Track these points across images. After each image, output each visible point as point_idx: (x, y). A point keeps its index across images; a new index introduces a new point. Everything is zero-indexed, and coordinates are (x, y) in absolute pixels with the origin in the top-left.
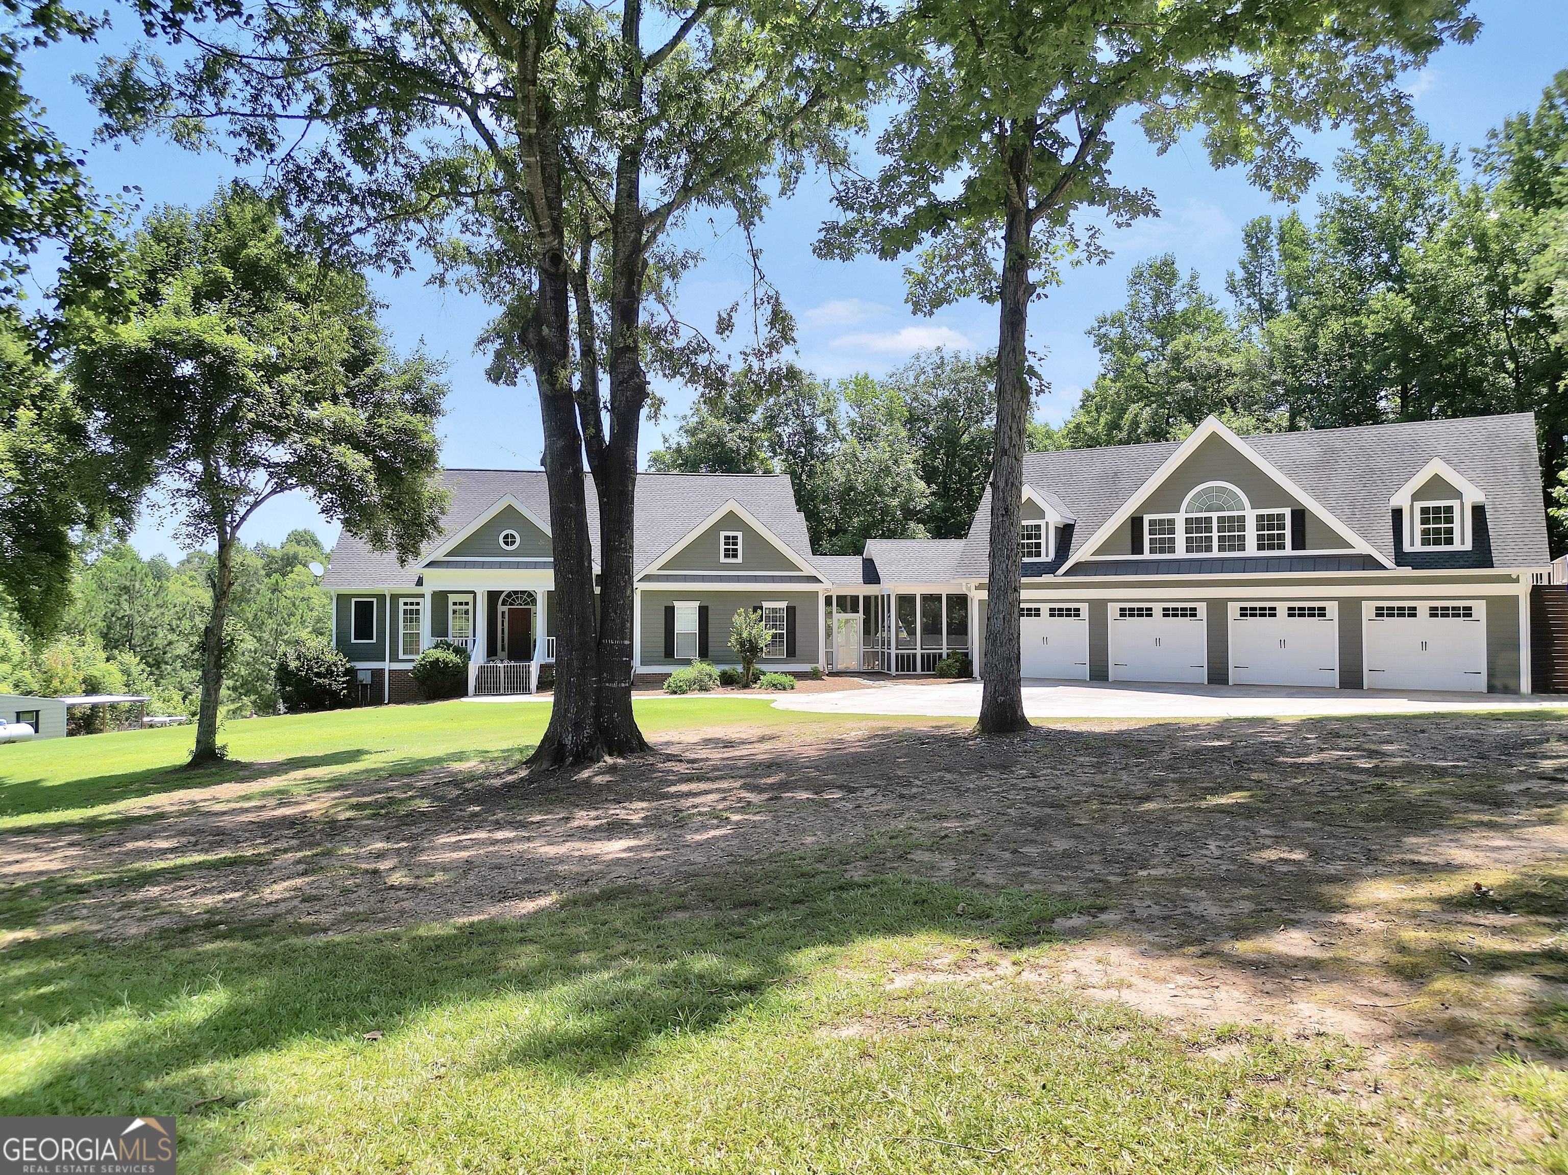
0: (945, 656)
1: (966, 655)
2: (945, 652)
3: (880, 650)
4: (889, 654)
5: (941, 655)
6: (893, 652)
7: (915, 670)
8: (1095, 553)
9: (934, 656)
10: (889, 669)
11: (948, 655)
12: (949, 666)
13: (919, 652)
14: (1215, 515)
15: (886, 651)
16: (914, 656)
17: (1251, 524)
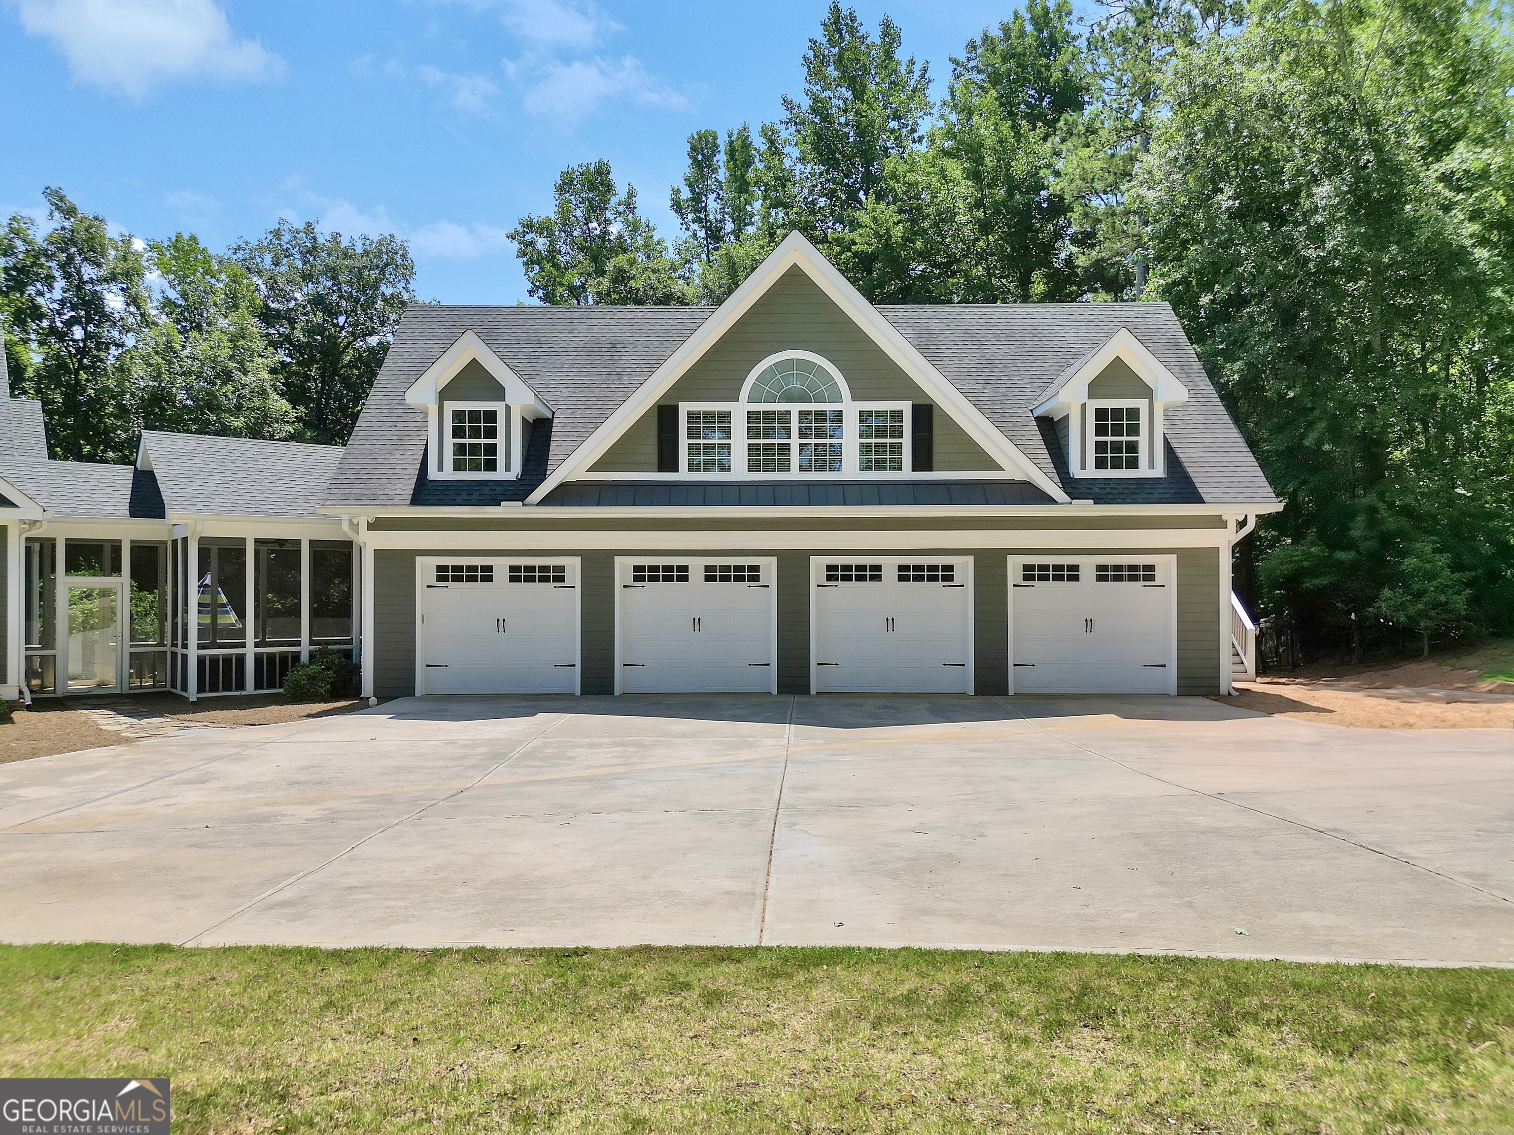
0: (304, 658)
1: (348, 654)
2: (305, 649)
3: (168, 649)
4: (185, 657)
5: (296, 656)
6: (193, 653)
7: (241, 686)
8: (596, 467)
9: (284, 657)
10: (185, 688)
11: (312, 656)
12: (312, 678)
13: (250, 651)
14: (795, 408)
15: (180, 650)
16: (241, 659)
17: (851, 426)
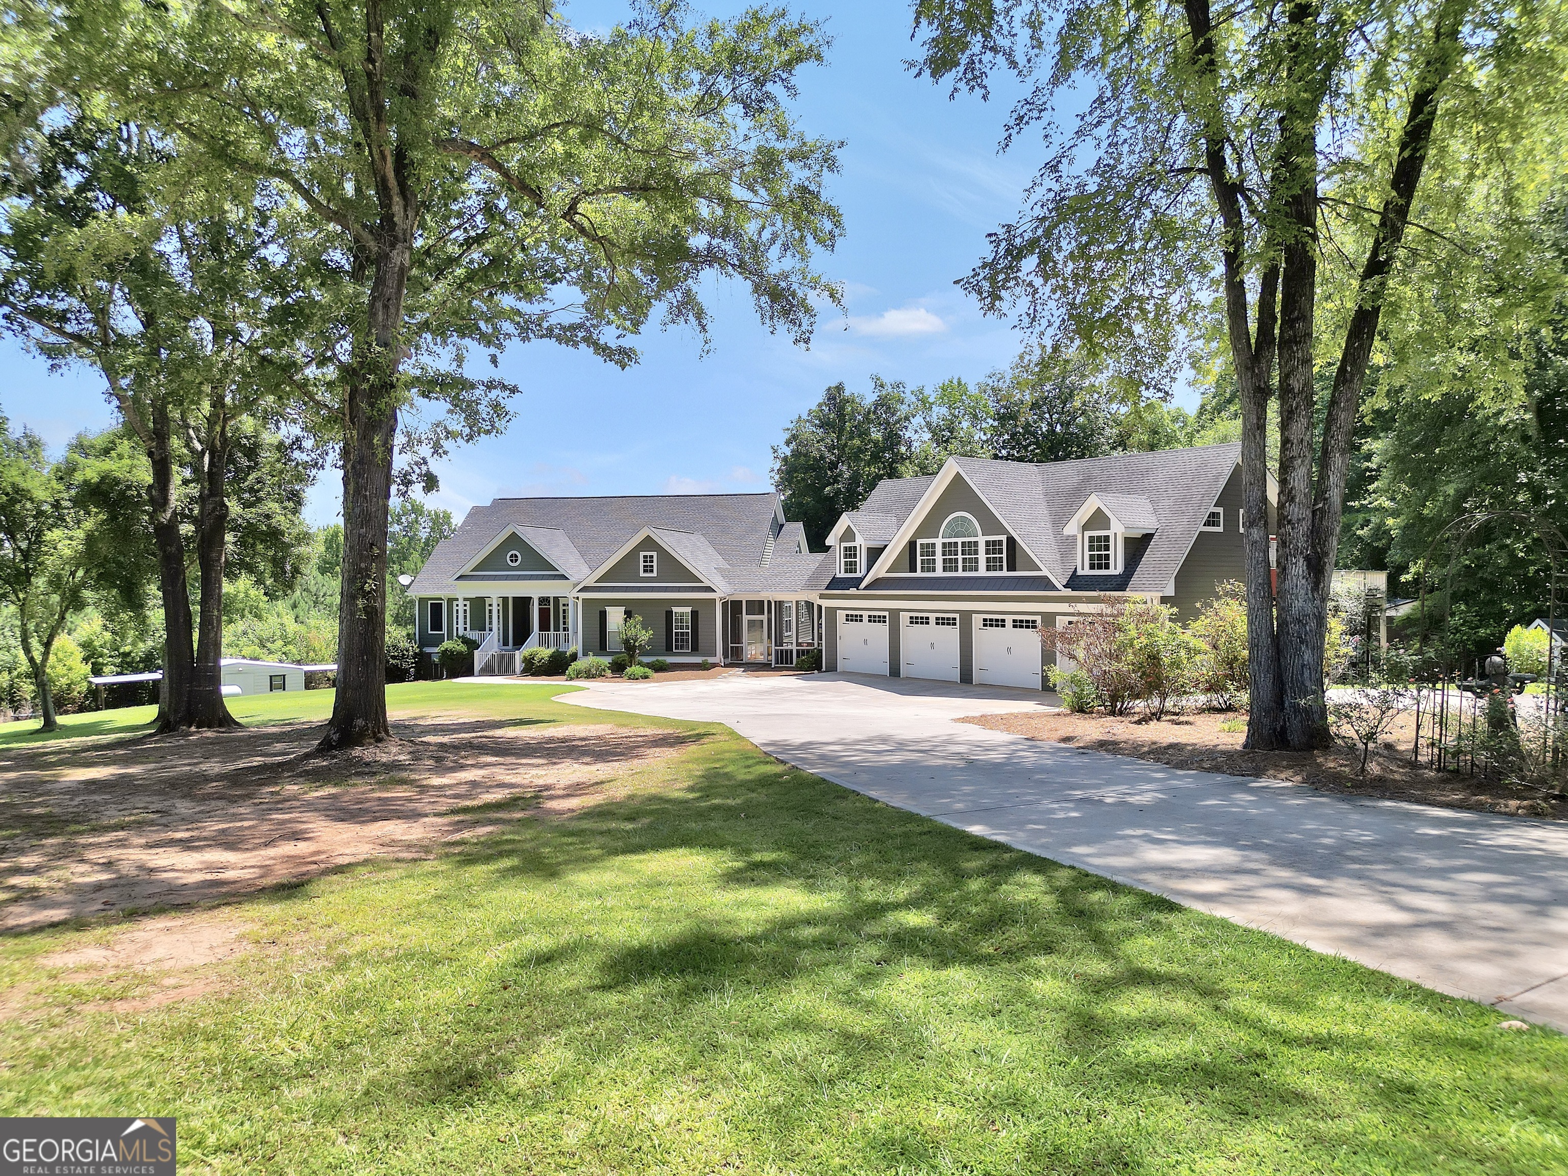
7: (791, 662)
8: (888, 571)
13: (795, 648)
14: (960, 540)
17: (982, 548)
